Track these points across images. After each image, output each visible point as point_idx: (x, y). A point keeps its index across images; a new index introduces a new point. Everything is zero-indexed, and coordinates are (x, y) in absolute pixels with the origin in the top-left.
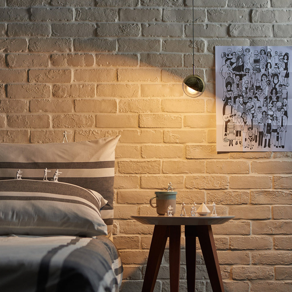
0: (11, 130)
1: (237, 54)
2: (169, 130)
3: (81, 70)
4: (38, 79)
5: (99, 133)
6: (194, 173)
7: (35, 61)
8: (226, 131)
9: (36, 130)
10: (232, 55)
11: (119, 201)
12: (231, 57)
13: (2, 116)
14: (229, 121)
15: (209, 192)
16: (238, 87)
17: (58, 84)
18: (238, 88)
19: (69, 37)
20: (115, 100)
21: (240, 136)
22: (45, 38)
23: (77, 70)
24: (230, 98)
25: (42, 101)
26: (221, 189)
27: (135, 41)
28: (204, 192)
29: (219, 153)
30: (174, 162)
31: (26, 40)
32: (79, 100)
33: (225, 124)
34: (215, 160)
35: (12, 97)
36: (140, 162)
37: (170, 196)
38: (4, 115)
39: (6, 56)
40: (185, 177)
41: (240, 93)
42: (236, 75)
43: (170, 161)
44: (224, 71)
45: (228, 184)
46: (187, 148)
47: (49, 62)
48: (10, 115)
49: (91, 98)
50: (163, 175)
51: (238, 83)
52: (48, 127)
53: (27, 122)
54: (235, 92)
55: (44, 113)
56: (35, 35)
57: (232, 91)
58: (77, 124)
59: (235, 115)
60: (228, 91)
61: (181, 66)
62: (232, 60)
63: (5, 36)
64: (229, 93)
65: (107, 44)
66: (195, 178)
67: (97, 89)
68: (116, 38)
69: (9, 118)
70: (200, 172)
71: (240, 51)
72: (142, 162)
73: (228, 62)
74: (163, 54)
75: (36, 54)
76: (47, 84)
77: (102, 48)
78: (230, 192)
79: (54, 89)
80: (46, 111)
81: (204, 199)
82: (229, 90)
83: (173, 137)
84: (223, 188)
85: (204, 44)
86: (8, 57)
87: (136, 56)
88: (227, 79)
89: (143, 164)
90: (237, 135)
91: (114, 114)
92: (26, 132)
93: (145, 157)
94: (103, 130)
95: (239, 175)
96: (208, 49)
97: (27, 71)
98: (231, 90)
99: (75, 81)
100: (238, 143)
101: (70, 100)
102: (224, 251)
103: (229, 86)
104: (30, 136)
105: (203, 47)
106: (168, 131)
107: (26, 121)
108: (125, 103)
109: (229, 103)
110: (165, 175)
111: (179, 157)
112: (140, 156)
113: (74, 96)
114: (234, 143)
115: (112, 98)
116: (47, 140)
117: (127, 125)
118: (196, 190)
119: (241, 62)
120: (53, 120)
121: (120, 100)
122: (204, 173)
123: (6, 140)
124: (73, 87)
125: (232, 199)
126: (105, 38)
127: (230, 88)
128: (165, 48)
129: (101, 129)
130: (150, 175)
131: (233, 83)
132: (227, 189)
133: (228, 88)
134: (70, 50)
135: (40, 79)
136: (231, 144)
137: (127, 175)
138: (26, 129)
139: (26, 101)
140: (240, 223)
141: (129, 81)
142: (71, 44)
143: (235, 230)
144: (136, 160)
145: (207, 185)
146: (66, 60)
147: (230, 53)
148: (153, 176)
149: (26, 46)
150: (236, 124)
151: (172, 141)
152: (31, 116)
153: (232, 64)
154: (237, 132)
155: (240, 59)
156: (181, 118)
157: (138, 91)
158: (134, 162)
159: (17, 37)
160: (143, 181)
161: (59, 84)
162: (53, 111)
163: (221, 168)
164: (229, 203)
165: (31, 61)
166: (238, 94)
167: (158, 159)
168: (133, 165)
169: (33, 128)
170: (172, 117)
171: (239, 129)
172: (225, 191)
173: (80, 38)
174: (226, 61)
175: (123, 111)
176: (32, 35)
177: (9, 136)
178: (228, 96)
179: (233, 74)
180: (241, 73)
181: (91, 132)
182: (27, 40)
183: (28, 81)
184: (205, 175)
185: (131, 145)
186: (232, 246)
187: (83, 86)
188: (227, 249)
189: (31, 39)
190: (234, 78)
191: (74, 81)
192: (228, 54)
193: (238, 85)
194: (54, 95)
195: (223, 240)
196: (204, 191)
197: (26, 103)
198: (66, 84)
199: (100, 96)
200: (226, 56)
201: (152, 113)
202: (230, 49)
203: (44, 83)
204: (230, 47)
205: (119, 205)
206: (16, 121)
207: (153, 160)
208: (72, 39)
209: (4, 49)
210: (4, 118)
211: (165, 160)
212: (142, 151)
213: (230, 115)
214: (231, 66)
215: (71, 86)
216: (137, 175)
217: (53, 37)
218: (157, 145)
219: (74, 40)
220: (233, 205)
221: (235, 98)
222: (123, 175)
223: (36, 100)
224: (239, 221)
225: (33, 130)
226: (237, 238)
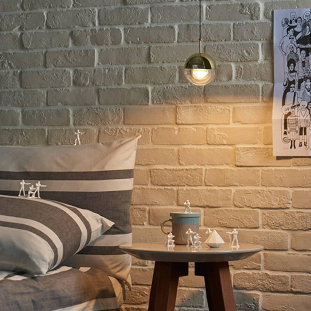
0: (26, 128)
1: (303, 19)
2: (215, 127)
3: (107, 49)
4: (56, 63)
5: (128, 131)
6: (245, 186)
7: (54, 41)
8: (286, 128)
9: (54, 128)
10: (296, 21)
11: (152, 222)
12: (296, 24)
13: (16, 111)
14: (290, 114)
15: (265, 211)
16: (304, 66)
17: (79, 68)
18: (304, 68)
19: (93, 8)
20: (146, 88)
21: (305, 134)
22: (65, 10)
23: (102, 50)
24: (293, 82)
25: (61, 91)
26: (281, 208)
27: (171, 8)
28: (258, 213)
29: (279, 158)
30: (220, 170)
31: (43, 13)
32: (104, 89)
33: (283, 118)
34: (273, 168)
35: (27, 87)
36: (176, 170)
37: (184, 219)
38: (19, 110)
39: (22, 34)
40: (233, 191)
41: (307, 74)
42: (301, 49)
43: (215, 169)
44: (285, 45)
45: (291, 202)
46: (237, 152)
47: (70, 41)
48: (26, 109)
49: (118, 87)
50: (205, 188)
51: (303, 60)
52: (68, 124)
53: (44, 118)
54: (301, 72)
55: (64, 107)
56: (54, 7)
57: (296, 72)
58: (101, 121)
59: (299, 105)
60: (291, 72)
61: (230, 39)
62: (296, 29)
63: (21, 10)
64: (292, 74)
65: (138, 14)
66: (247, 193)
67: (125, 74)
68: (149, 6)
69: (24, 113)
70: (254, 184)
71: (308, 15)
72: (179, 170)
73: (291, 32)
74: (207, 25)
75: (55, 31)
76: (67, 69)
77: (131, 20)
78: (293, 213)
79: (75, 75)
80: (66, 104)
81: (258, 221)
82: (292, 70)
83: (219, 136)
84: (283, 206)
85: (259, 8)
86: (23, 36)
87: (172, 28)
88: (288, 56)
89: (181, 173)
90: (301, 134)
91: (146, 107)
92: (43, 130)
93: (184, 164)
94: (133, 128)
95: (305, 189)
96: (264, 15)
97: (44, 53)
98: (294, 71)
99: (100, 63)
100: (303, 144)
101: (93, 89)
102: (283, 295)
103: (292, 64)
104: (48, 136)
105: (258, 11)
106: (213, 129)
107: (42, 117)
108: (159, 91)
109: (291, 89)
110: (209, 188)
111: (227, 164)
112: (177, 162)
113: (98, 84)
114: (297, 144)
115: (143, 86)
116: (67, 141)
117: (162, 120)
118: (248, 209)
119: (308, 31)
120: (74, 115)
121: (153, 88)
122: (258, 185)
123: (21, 141)
124: (96, 72)
125: (295, 222)
126: (135, 6)
127: (293, 67)
128: (210, 16)
129: (131, 126)
130: (189, 188)
131: (298, 60)
132: (288, 208)
133: (290, 67)
134: (94, 25)
135: (59, 63)
136: (293, 145)
137: (161, 187)
138: (43, 128)
139: (44, 92)
140: (306, 256)
141: (164, 62)
142: (95, 16)
143: (298, 266)
144: (171, 167)
145: (263, 202)
146: (88, 37)
147: (293, 20)
148: (193, 189)
149: (44, 22)
150: (299, 118)
151: (217, 142)
152: (49, 111)
153: (296, 34)
154: (301, 129)
155: (308, 27)
156: (229, 110)
157: (175, 76)
158: (170, 170)
159: (34, 11)
160: (180, 195)
161: (81, 69)
162: (74, 104)
163: (281, 179)
164: (290, 228)
165: (49, 40)
166: (304, 76)
167: (199, 167)
168: (168, 174)
169: (51, 126)
170: (218, 110)
171: (303, 125)
172: (286, 211)
173: (106, 7)
174: (288, 30)
175: (157, 103)
176: (50, 7)
177: (24, 136)
178: (291, 80)
179: (297, 48)
180: (307, 46)
181: (118, 131)
182: (45, 14)
183: (45, 66)
184: (259, 188)
185: (167, 147)
186: (295, 288)
187: (109, 70)
188: (288, 291)
189: (50, 12)
190: (298, 53)
191: (98, 64)
192: (291, 20)
193: (304, 63)
194: (75, 83)
195: (283, 278)
196: (259, 210)
197: (43, 93)
198: (89, 68)
199: (128, 83)
200: (289, 23)
201: (193, 105)
202: (294, 14)
203: (64, 69)
204: (294, 10)
205: (152, 227)
206: (31, 117)
207: (192, 167)
208: (96, 10)
209: (19, 26)
210: (19, 113)
211: (209, 167)
212: (179, 156)
213: (292, 105)
214: (294, 37)
215: (95, 71)
216: (173, 188)
217: (74, 9)
218: (198, 147)
219: (99, 11)
220: (296, 230)
221: (300, 81)
222: (156, 187)
223: (55, 90)
224: (305, 253)
225: (51, 128)
226: (301, 276)
